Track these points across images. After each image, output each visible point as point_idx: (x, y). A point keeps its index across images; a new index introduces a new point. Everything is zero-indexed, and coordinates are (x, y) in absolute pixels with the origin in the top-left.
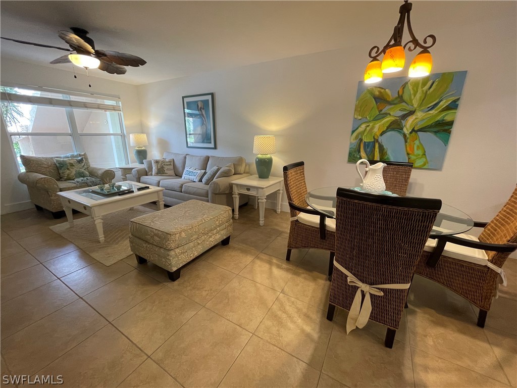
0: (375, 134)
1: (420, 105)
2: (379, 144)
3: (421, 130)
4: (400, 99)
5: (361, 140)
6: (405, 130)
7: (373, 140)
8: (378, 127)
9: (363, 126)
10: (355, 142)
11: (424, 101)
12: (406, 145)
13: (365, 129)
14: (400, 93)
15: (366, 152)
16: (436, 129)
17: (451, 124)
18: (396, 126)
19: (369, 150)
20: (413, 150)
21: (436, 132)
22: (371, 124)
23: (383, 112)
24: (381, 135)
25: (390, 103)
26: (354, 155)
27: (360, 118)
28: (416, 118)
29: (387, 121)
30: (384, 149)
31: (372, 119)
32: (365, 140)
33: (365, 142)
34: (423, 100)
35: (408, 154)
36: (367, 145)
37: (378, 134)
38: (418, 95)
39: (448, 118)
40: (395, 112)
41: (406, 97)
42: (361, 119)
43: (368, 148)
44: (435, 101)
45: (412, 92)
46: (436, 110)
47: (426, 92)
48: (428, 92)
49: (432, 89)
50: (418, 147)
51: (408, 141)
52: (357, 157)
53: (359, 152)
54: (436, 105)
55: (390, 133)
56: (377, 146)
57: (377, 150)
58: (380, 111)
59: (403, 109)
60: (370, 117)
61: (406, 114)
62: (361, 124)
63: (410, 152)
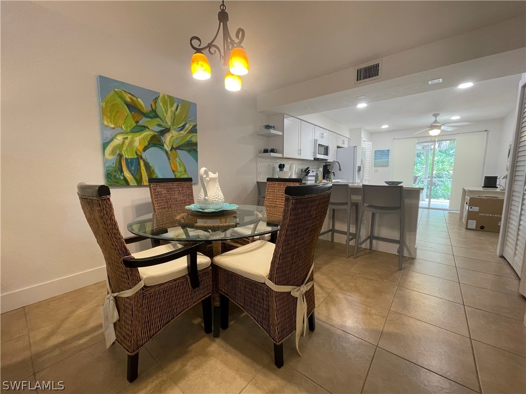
0: (137, 149)
1: (173, 124)
2: (144, 161)
3: (178, 148)
4: (154, 114)
5: (120, 156)
6: (165, 146)
7: (136, 156)
8: (139, 141)
9: (120, 138)
10: (112, 158)
11: (175, 121)
12: (170, 163)
13: (123, 142)
14: (154, 108)
15: (130, 171)
16: (188, 149)
17: (196, 144)
18: (156, 141)
19: (133, 168)
20: (177, 168)
21: (189, 151)
22: (130, 137)
23: (141, 123)
24: (145, 149)
25: (146, 115)
26: (115, 176)
27: (113, 126)
28: (172, 136)
29: (147, 135)
30: (150, 167)
31: (129, 130)
32: (127, 155)
33: (126, 158)
34: (174, 119)
35: (173, 171)
36: (129, 163)
37: (141, 149)
38: (169, 114)
39: (194, 140)
40: (154, 127)
41: (159, 113)
42: (114, 128)
43: (131, 166)
44: (182, 123)
45: (164, 110)
46: (185, 131)
47: (174, 113)
48: (176, 113)
49: (178, 111)
50: (179, 163)
51: (171, 158)
52: (120, 179)
53: (122, 171)
54: (184, 126)
55: (152, 150)
56: (142, 163)
57: (143, 168)
58: (137, 122)
59: (160, 125)
60: (127, 128)
61: (163, 130)
62: (116, 135)
63: (175, 169)
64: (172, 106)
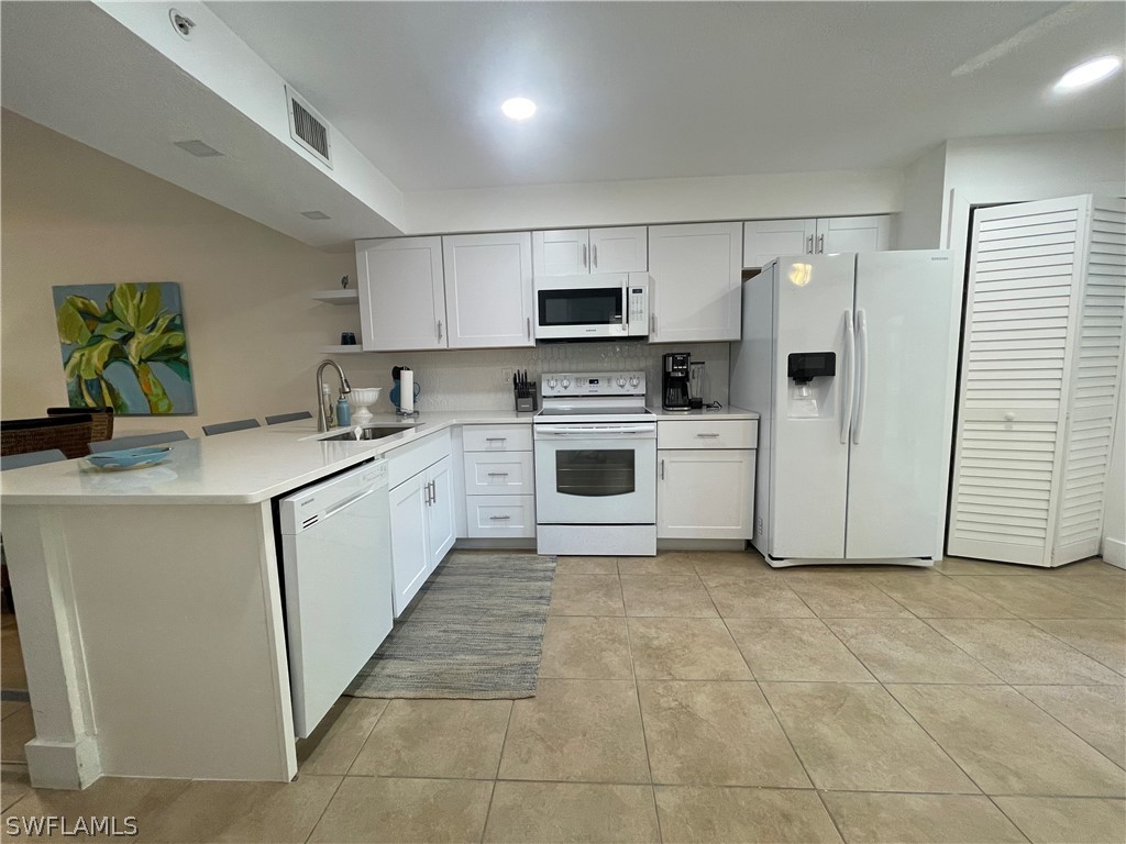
0: (96, 366)
1: (138, 324)
2: (106, 382)
3: (149, 359)
4: (111, 316)
5: (79, 377)
6: (130, 358)
7: (95, 377)
8: (98, 355)
9: (77, 355)
10: (73, 380)
12: (140, 382)
13: (81, 360)
14: (110, 307)
16: (165, 358)
17: (182, 348)
18: (118, 354)
19: (94, 392)
20: (150, 388)
21: (167, 362)
22: (86, 352)
23: (96, 333)
24: (106, 365)
25: (102, 320)
26: (76, 402)
27: (69, 342)
28: (139, 343)
29: (106, 347)
30: (113, 389)
31: (85, 344)
32: (86, 376)
33: (86, 381)
34: (139, 317)
35: (146, 395)
36: (90, 385)
37: (100, 366)
38: (131, 310)
39: (177, 342)
40: (112, 335)
41: (117, 312)
42: (70, 344)
43: (93, 389)
44: (152, 319)
45: (122, 306)
46: (157, 332)
47: (138, 307)
48: (141, 306)
49: (143, 303)
50: (154, 384)
51: (140, 375)
52: (80, 405)
53: (83, 397)
54: (154, 325)
55: (114, 365)
56: (103, 385)
57: (105, 391)
58: (93, 332)
59: (120, 330)
60: (82, 341)
61: (125, 336)
62: (73, 352)
63: (146, 391)
64: (133, 297)
